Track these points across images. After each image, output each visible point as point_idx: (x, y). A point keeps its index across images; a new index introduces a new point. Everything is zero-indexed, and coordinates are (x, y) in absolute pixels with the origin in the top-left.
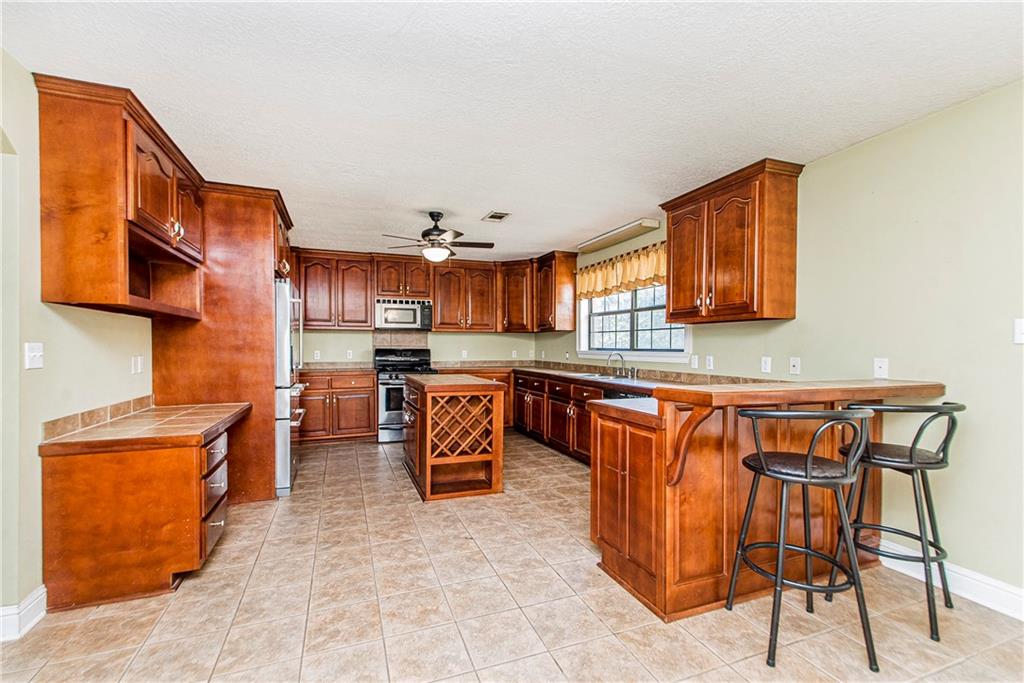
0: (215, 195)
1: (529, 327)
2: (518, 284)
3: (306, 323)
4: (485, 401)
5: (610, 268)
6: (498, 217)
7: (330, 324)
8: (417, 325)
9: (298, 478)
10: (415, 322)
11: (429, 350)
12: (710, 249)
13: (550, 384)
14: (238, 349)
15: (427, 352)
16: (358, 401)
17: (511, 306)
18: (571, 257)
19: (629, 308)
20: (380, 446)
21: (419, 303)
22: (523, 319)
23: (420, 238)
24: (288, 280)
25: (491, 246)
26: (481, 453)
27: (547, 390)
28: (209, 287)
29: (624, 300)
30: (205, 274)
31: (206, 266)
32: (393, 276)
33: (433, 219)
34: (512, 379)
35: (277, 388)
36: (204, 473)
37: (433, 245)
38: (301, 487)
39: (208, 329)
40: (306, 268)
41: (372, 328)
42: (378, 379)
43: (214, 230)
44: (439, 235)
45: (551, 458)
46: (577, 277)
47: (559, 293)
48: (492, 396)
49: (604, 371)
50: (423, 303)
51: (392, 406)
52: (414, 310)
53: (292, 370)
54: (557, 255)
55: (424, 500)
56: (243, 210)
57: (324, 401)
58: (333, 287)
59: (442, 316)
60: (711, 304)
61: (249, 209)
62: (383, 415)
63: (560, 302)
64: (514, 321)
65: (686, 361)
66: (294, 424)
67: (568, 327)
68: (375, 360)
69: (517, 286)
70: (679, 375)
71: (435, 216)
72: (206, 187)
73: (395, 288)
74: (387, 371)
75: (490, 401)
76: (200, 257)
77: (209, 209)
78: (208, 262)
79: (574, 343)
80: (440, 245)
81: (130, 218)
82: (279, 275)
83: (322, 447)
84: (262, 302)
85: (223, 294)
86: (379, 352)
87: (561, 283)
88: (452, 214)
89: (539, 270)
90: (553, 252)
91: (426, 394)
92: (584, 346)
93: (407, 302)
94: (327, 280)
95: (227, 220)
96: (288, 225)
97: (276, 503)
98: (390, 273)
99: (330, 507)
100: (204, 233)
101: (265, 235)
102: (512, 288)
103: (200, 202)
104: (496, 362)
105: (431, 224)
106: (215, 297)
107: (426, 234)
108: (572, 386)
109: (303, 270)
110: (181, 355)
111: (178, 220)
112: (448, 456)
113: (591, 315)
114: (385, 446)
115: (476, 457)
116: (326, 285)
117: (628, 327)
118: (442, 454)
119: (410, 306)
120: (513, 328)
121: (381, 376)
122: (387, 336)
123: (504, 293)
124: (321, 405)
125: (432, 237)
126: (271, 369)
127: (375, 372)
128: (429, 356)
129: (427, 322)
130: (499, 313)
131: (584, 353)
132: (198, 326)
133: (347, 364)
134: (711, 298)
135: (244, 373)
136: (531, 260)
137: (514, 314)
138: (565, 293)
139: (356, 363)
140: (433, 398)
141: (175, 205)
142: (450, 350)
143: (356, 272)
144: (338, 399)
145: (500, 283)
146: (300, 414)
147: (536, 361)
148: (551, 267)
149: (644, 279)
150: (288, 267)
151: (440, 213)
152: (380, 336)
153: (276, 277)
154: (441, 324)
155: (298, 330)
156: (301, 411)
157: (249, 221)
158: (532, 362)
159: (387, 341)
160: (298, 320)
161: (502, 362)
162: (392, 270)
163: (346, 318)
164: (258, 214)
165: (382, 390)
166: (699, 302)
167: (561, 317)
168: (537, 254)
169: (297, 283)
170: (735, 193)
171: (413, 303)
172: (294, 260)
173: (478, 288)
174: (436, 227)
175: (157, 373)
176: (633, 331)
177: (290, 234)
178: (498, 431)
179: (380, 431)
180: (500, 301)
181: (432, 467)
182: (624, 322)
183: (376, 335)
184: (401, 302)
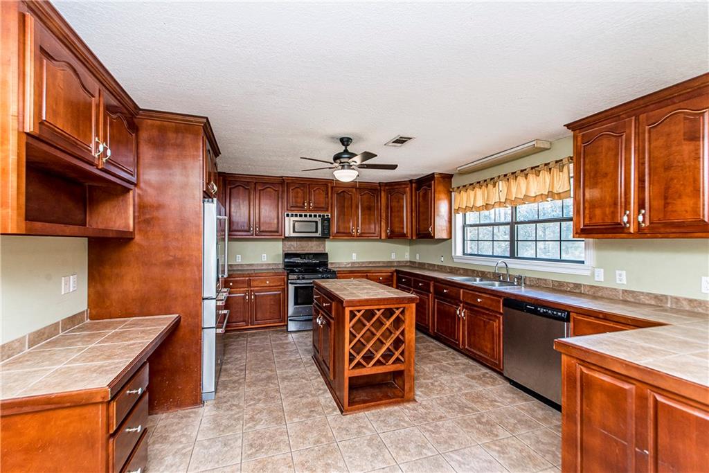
0: (150, 122)
1: (409, 235)
2: (399, 200)
3: (231, 232)
4: (398, 312)
5: (490, 186)
6: (401, 141)
7: (249, 233)
8: (319, 234)
9: (222, 374)
10: (316, 232)
11: (327, 254)
12: (640, 164)
13: (435, 286)
14: (169, 264)
15: (325, 255)
16: (272, 297)
17: (393, 218)
18: (447, 178)
19: (509, 219)
20: (290, 336)
21: (320, 216)
22: (403, 228)
23: (333, 162)
24: (215, 199)
25: (394, 167)
26: (394, 363)
27: (432, 290)
28: (142, 208)
29: (503, 214)
30: (139, 195)
31: (140, 188)
32: (300, 195)
33: (343, 145)
34: (395, 278)
35: (204, 299)
36: (111, 432)
37: (343, 167)
38: (225, 387)
39: (140, 246)
40: (230, 189)
41: (283, 237)
42: (288, 279)
43: (147, 153)
44: (350, 158)
45: (440, 352)
46: (453, 194)
47: (438, 208)
48: (404, 308)
49: (483, 275)
50: (324, 216)
51: (299, 301)
52: (316, 222)
53: (218, 279)
54: (435, 176)
55: (342, 412)
56: (175, 135)
57: (244, 297)
58: (252, 204)
59: (338, 227)
60: (644, 221)
61: (180, 135)
62: (291, 308)
63: (438, 215)
64: (396, 230)
65: (588, 273)
66: (220, 331)
67: (445, 236)
68: (284, 261)
69: (398, 202)
70: (577, 286)
71: (345, 141)
72: (142, 115)
73: (301, 205)
74: (296, 272)
75: (402, 312)
76: (134, 179)
77: (144, 135)
78: (142, 185)
79: (450, 249)
80: (350, 166)
81: (27, 130)
82: (207, 195)
83: (243, 335)
84: (192, 220)
85: (155, 214)
86: (287, 255)
87: (439, 199)
88: (360, 139)
89: (418, 189)
90: (433, 174)
91: (344, 308)
92: (459, 252)
93: (310, 216)
94: (247, 198)
95: (159, 144)
96: (216, 152)
97: (201, 410)
98: (297, 193)
99: (252, 419)
100: (138, 158)
101: (195, 157)
102: (394, 204)
103: (134, 127)
104: (379, 262)
105: (341, 149)
106: (147, 216)
107: (337, 158)
108: (462, 291)
109: (228, 191)
110: (116, 271)
111: (105, 140)
112: (365, 367)
113: (464, 226)
114: (293, 335)
115: (389, 367)
116: (246, 203)
117: (508, 238)
118: (359, 365)
119: (313, 219)
120: (395, 236)
121: (291, 277)
122: (294, 243)
123: (387, 208)
124: (242, 301)
125: (343, 160)
126: (199, 283)
127: (286, 274)
128: (327, 258)
129: (326, 231)
130: (383, 224)
131: (459, 258)
132: (132, 243)
133: (262, 265)
134: (644, 215)
135: (174, 287)
136: (411, 181)
137: (396, 225)
138: (442, 207)
139: (269, 264)
140: (351, 312)
141: (101, 126)
142: (342, 253)
143: (270, 192)
144: (255, 296)
145: (383, 201)
146: (225, 315)
147: (410, 262)
148: (430, 186)
149: (533, 195)
150: (215, 188)
151: (350, 139)
152: (288, 244)
153: (204, 197)
154: (337, 233)
155: (224, 239)
156: (225, 312)
157: (180, 146)
158: (407, 262)
159: (294, 247)
160: (224, 231)
161: (384, 262)
162: (299, 190)
163: (262, 229)
164: (189, 140)
165: (291, 288)
166: (625, 219)
167: (440, 227)
168: (416, 175)
169: (222, 201)
170: (682, 105)
171: (315, 216)
172: (221, 183)
173: (366, 204)
174: (346, 151)
175: (91, 289)
176: (513, 241)
177: (218, 160)
178: (410, 341)
179: (289, 322)
180: (384, 215)
181: (350, 379)
182: (503, 233)
183: (286, 243)
184: (306, 216)
